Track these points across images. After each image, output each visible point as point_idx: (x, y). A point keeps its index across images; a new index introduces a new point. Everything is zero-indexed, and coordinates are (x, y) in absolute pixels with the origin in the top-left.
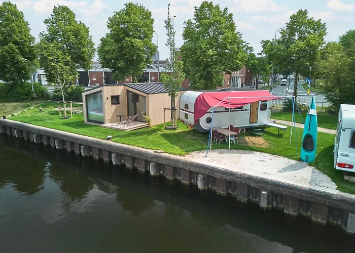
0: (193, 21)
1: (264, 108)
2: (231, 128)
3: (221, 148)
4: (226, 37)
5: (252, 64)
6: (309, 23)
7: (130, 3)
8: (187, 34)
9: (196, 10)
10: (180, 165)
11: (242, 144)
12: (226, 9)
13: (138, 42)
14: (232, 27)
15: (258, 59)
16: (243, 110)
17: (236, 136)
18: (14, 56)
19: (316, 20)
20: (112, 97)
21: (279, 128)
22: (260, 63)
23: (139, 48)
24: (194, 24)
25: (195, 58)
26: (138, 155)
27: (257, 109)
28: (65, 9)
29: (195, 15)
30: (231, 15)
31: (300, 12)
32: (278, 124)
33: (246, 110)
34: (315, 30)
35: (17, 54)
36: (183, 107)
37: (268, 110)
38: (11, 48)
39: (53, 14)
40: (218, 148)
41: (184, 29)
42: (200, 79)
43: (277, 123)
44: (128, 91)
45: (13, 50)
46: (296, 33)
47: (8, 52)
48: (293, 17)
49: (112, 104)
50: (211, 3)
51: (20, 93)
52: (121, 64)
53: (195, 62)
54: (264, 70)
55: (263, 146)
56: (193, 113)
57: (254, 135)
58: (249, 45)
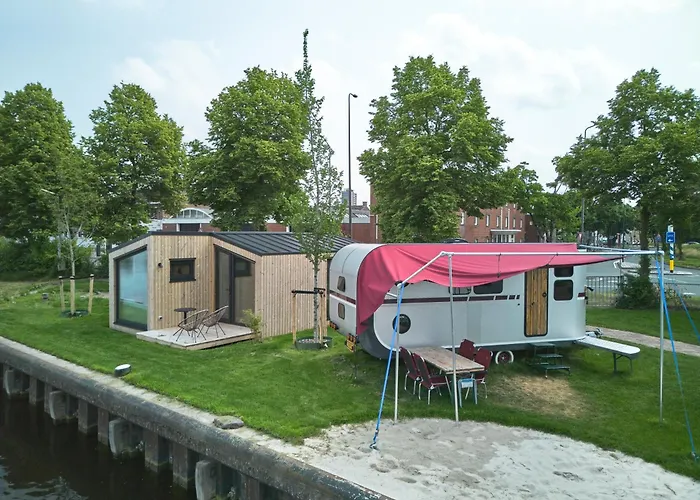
0: (391, 100)
1: (564, 292)
2: (466, 350)
3: (431, 415)
4: (464, 126)
5: (536, 205)
6: (666, 97)
7: (255, 69)
8: (378, 129)
9: (396, 74)
10: (278, 479)
11: (501, 399)
12: (464, 71)
13: (268, 147)
14: (478, 107)
15: (547, 195)
16: (505, 297)
17: (478, 375)
18: (29, 187)
19: (681, 89)
20: (174, 263)
21: (615, 353)
22: (554, 203)
23: (268, 158)
24: (393, 105)
25: (392, 178)
26: (169, 430)
27: (546, 295)
28: (134, 91)
29: (394, 87)
30: (476, 82)
31: (641, 74)
32: (611, 340)
33: (512, 297)
34: (682, 113)
35: (36, 181)
36: (334, 286)
37: (577, 300)
38: (24, 170)
39: (110, 101)
40: (423, 415)
41: (372, 117)
42: (404, 225)
43: (605, 338)
44: (218, 249)
45: (29, 174)
46: (635, 123)
47: (17, 178)
48: (624, 89)
49: (173, 280)
50: (430, 58)
51: (33, 262)
52: (230, 193)
53: (392, 187)
54: (564, 218)
55: (567, 412)
56: (353, 301)
57: (540, 372)
58: (526, 167)
